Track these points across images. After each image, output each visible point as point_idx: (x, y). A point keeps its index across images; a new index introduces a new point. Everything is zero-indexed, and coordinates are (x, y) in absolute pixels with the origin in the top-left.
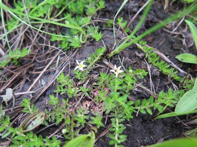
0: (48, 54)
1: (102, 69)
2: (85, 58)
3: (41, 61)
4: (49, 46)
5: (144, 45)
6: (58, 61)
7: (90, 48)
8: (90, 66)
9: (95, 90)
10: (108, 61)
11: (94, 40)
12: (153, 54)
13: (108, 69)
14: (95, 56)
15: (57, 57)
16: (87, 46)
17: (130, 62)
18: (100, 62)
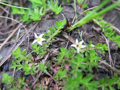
0: (11, 27)
1: (62, 43)
2: (45, 31)
3: (4, 34)
4: (12, 19)
5: (100, 20)
6: (18, 34)
7: (50, 21)
8: (49, 39)
9: (54, 66)
10: (68, 35)
11: (54, 14)
12: (109, 28)
13: (68, 43)
14: (55, 30)
15: (18, 30)
16: (46, 19)
17: (88, 36)
18: (60, 35)
